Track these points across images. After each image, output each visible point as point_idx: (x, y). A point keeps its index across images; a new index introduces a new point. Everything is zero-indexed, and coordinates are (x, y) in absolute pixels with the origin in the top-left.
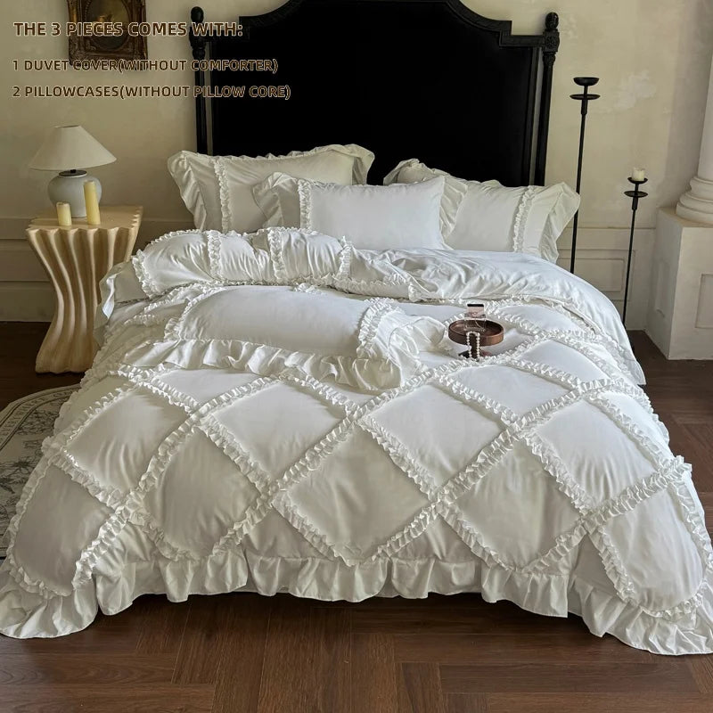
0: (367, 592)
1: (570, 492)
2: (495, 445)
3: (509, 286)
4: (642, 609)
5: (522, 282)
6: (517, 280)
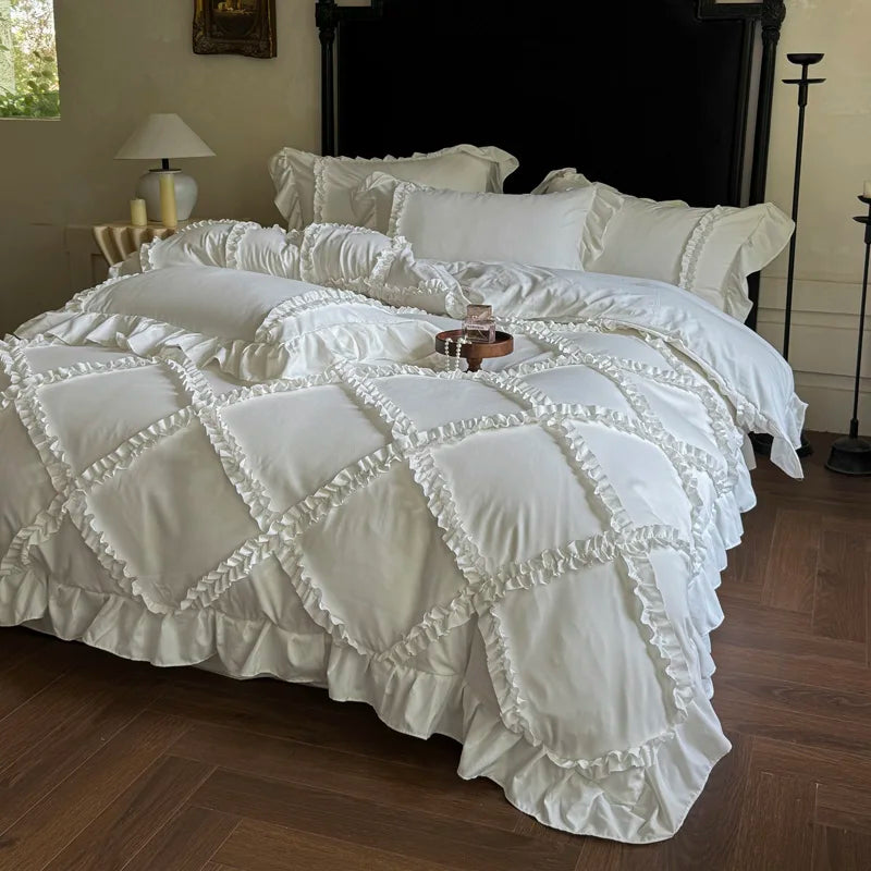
0: (183, 657)
1: (456, 545)
2: (366, 463)
3: (585, 305)
4: (545, 751)
5: (607, 301)
6: (602, 298)
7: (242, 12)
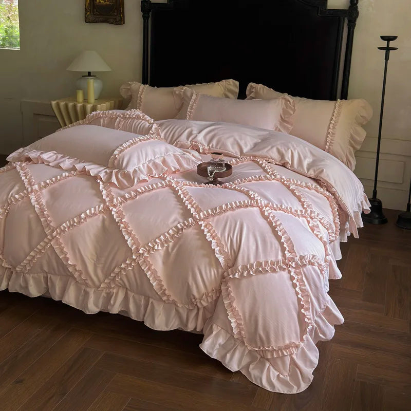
7: (108, 3)
